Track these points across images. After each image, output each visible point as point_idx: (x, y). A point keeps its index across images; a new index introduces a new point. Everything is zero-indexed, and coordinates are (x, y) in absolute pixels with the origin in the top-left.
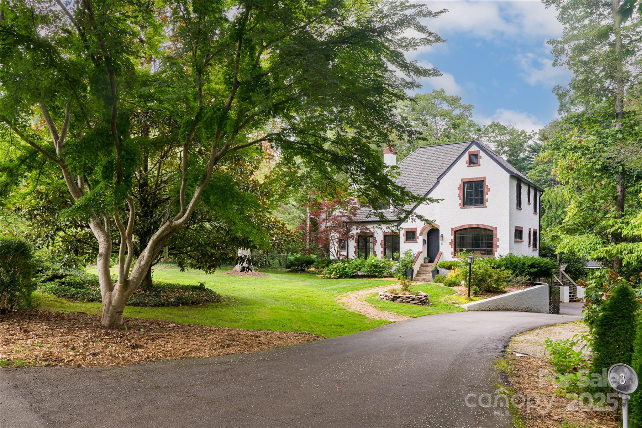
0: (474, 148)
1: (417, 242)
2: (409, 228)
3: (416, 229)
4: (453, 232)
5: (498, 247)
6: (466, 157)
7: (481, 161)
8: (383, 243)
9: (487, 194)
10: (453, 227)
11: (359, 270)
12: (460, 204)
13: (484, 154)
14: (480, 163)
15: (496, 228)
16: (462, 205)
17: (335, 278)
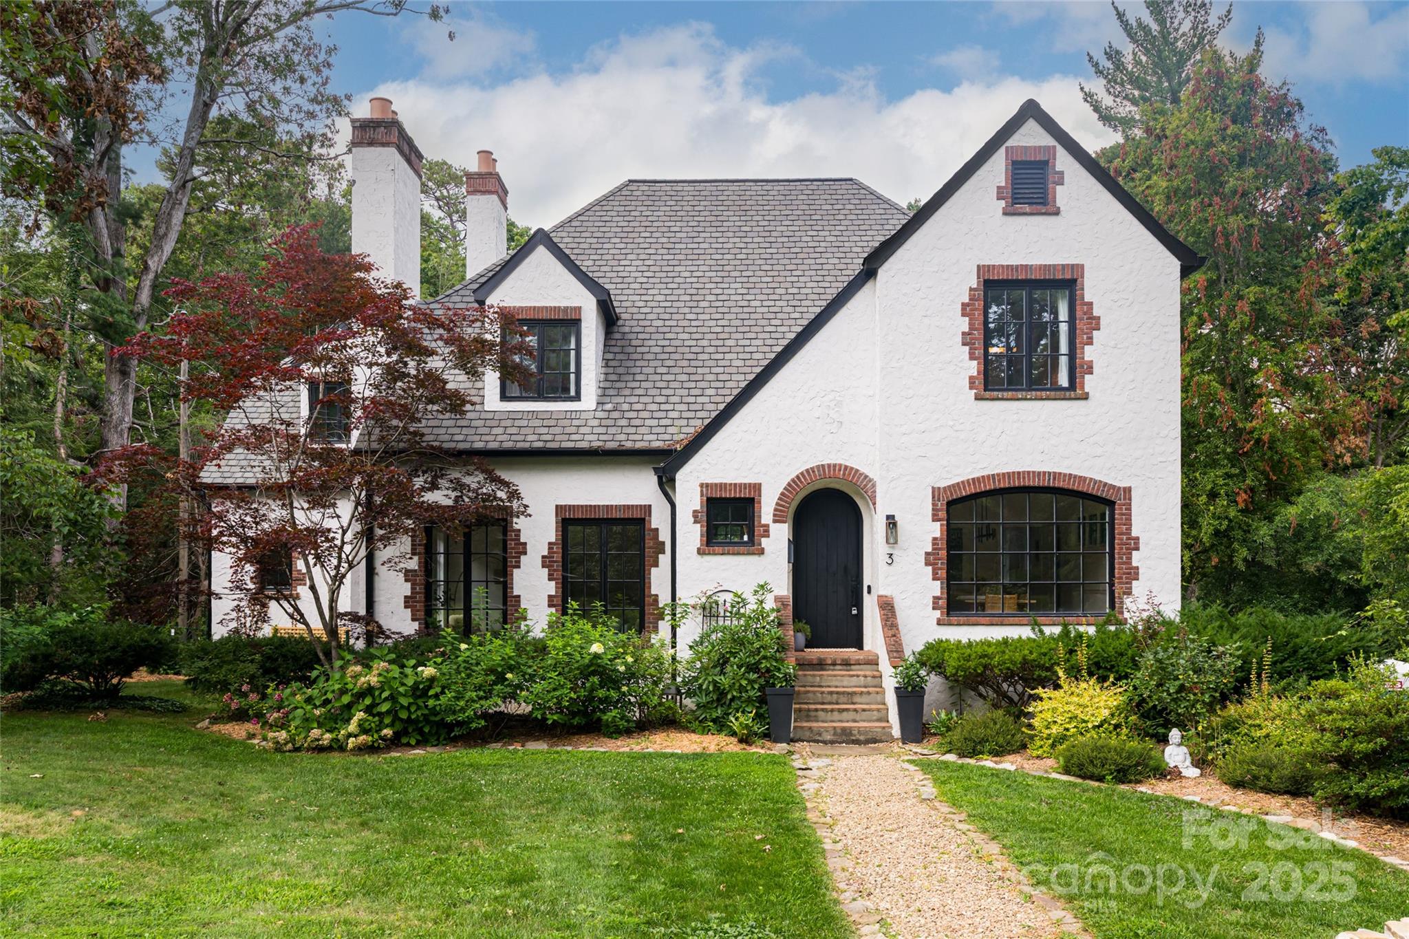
0: (1031, 137)
1: (761, 552)
2: (722, 486)
3: (757, 487)
4: (942, 505)
5: (1134, 574)
6: (996, 171)
7: (1062, 195)
8: (558, 557)
9: (1090, 342)
10: (943, 484)
11: (513, 696)
12: (972, 381)
13: (1077, 166)
14: (1060, 202)
15: (1128, 491)
16: (980, 382)
17: (371, 749)
